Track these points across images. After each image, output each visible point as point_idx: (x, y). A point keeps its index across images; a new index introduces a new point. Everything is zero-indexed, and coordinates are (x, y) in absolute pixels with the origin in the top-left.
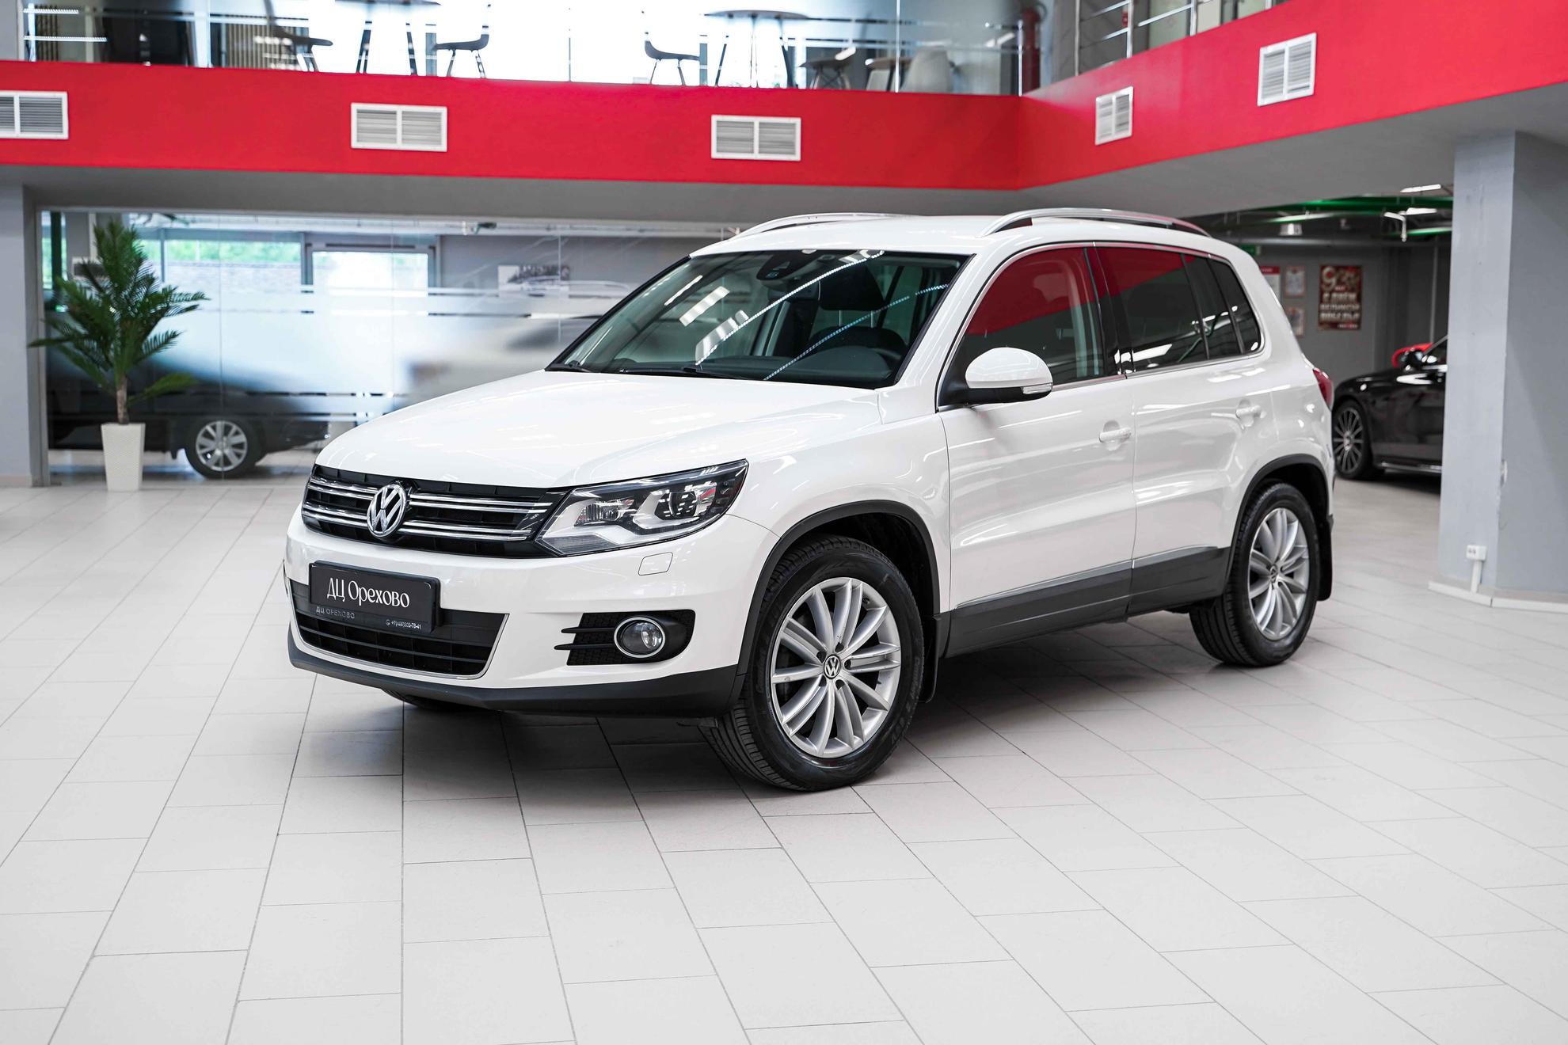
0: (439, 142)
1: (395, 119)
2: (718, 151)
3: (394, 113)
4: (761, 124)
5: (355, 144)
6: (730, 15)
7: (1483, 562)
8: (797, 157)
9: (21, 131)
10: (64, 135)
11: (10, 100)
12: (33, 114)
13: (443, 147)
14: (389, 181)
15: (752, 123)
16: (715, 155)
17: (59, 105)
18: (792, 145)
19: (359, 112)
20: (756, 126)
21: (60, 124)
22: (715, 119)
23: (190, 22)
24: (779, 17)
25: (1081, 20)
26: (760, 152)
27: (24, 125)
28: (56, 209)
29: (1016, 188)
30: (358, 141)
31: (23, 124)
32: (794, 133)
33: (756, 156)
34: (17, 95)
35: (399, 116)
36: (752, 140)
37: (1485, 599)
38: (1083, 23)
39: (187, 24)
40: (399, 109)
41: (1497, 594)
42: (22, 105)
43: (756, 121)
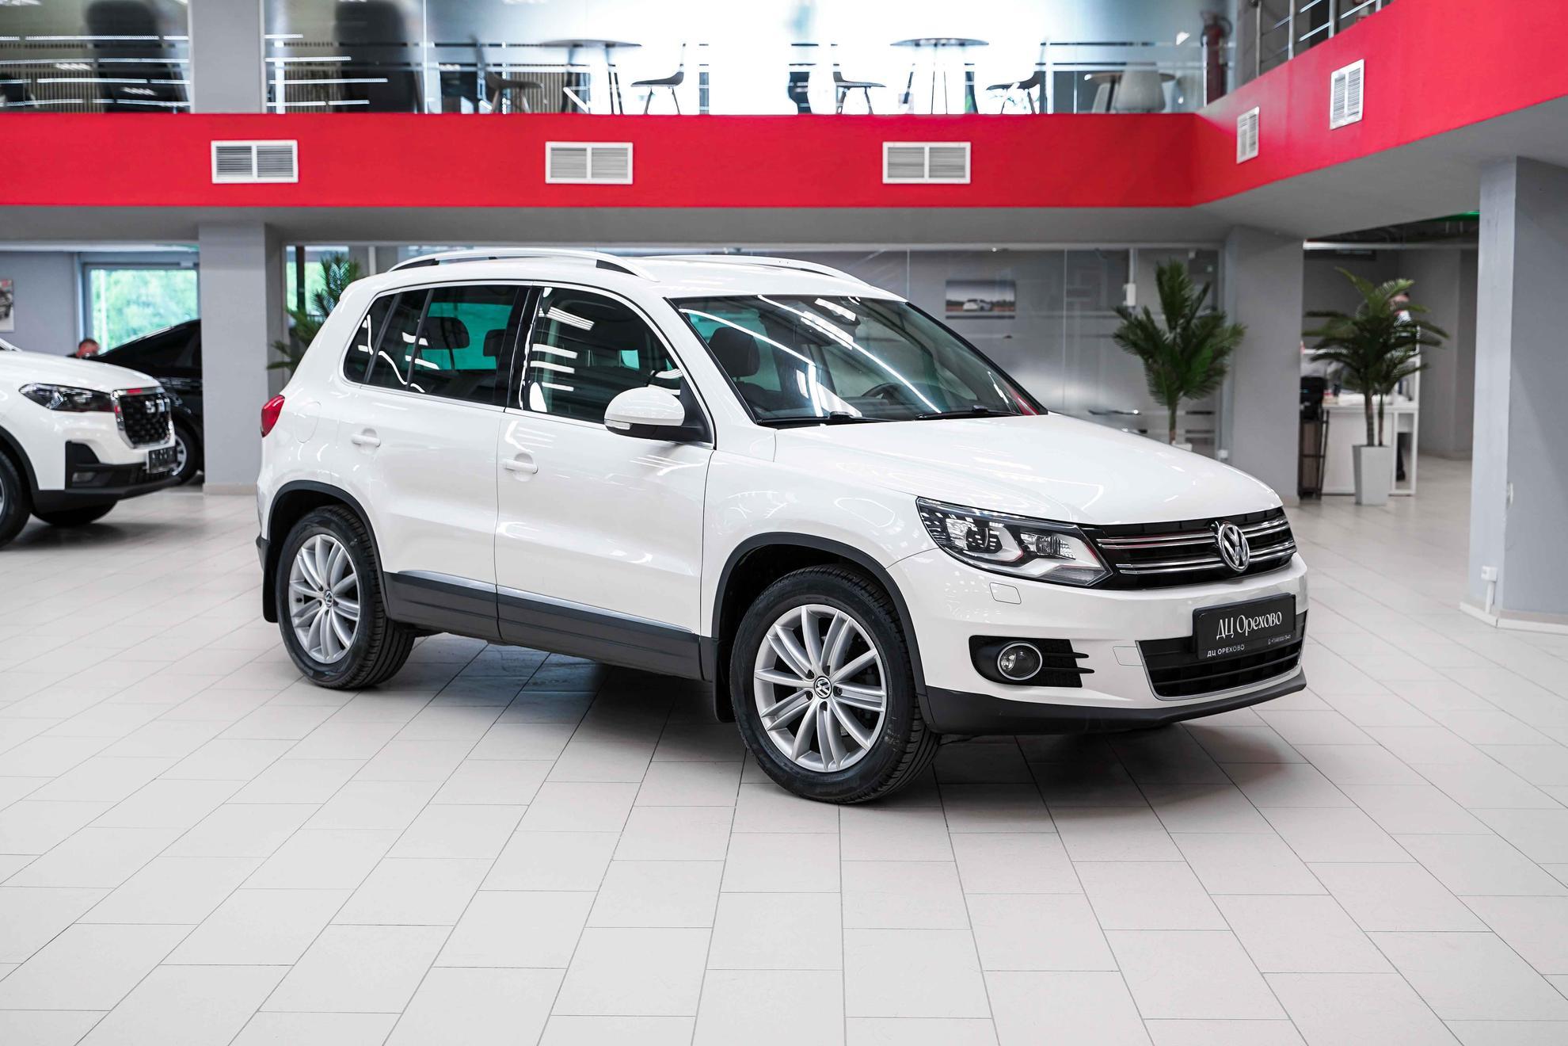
0: (625, 176)
1: (585, 155)
2: (890, 176)
3: (585, 150)
4: (931, 149)
5: (549, 180)
6: (917, 44)
7: (1495, 582)
8: (967, 180)
9: (259, 176)
10: (294, 179)
11: (248, 149)
12: (268, 161)
13: (629, 180)
14: (582, 213)
15: (923, 148)
16: (886, 180)
17: (290, 152)
18: (962, 168)
19: (553, 150)
20: (927, 151)
21: (291, 169)
22: (886, 145)
23: (418, 72)
24: (962, 43)
25: (1262, 34)
26: (930, 176)
27: (262, 170)
28: (300, 244)
29: (1189, 204)
30: (552, 177)
31: (260, 170)
32: (964, 156)
33: (927, 180)
34: (254, 145)
35: (589, 152)
36: (922, 165)
37: (1492, 620)
38: (1264, 37)
39: (415, 74)
40: (589, 146)
41: (1503, 615)
42: (260, 153)
43: (927, 146)
